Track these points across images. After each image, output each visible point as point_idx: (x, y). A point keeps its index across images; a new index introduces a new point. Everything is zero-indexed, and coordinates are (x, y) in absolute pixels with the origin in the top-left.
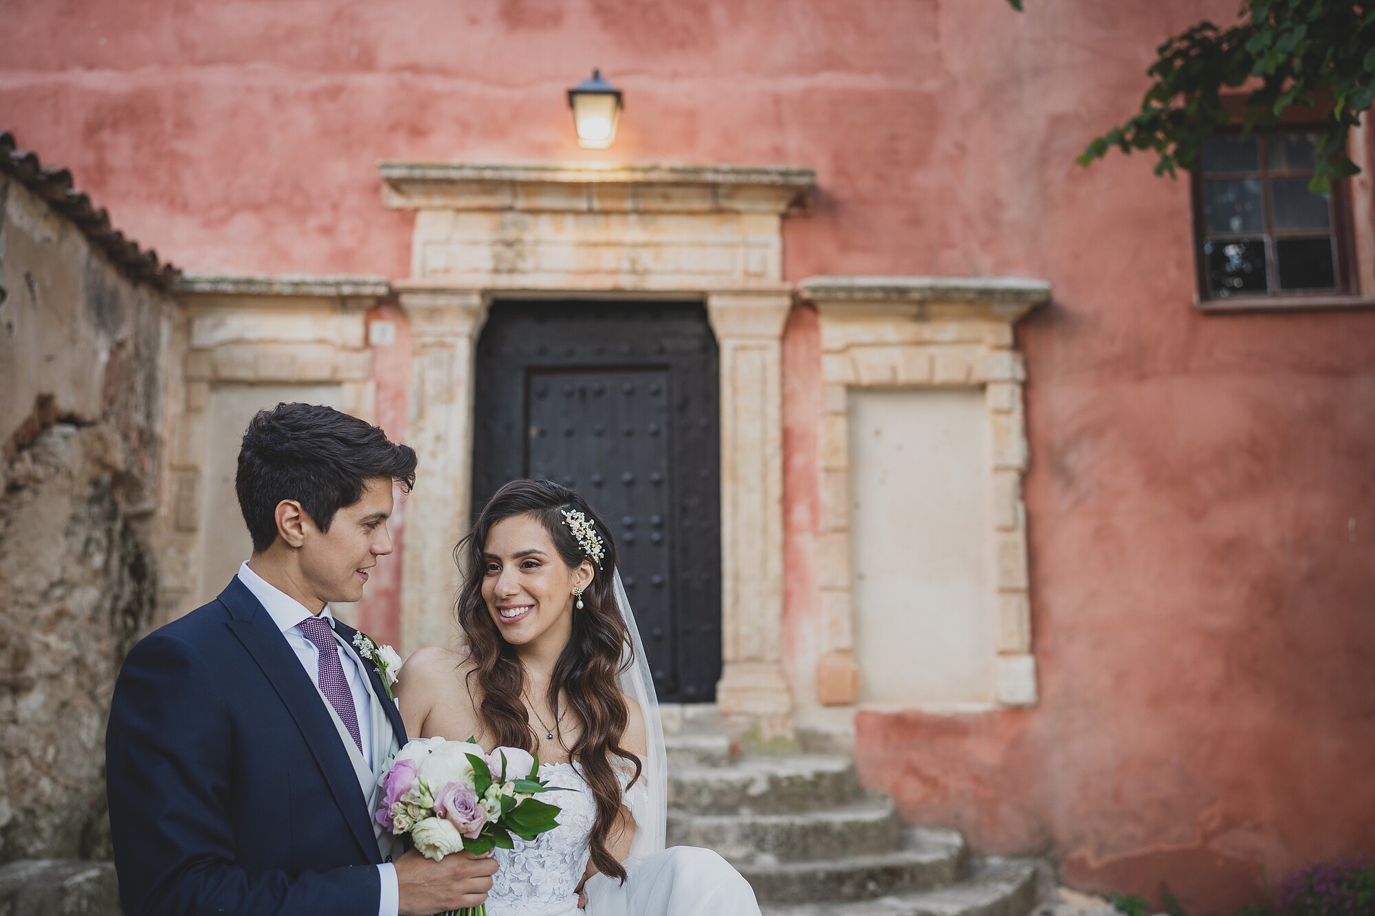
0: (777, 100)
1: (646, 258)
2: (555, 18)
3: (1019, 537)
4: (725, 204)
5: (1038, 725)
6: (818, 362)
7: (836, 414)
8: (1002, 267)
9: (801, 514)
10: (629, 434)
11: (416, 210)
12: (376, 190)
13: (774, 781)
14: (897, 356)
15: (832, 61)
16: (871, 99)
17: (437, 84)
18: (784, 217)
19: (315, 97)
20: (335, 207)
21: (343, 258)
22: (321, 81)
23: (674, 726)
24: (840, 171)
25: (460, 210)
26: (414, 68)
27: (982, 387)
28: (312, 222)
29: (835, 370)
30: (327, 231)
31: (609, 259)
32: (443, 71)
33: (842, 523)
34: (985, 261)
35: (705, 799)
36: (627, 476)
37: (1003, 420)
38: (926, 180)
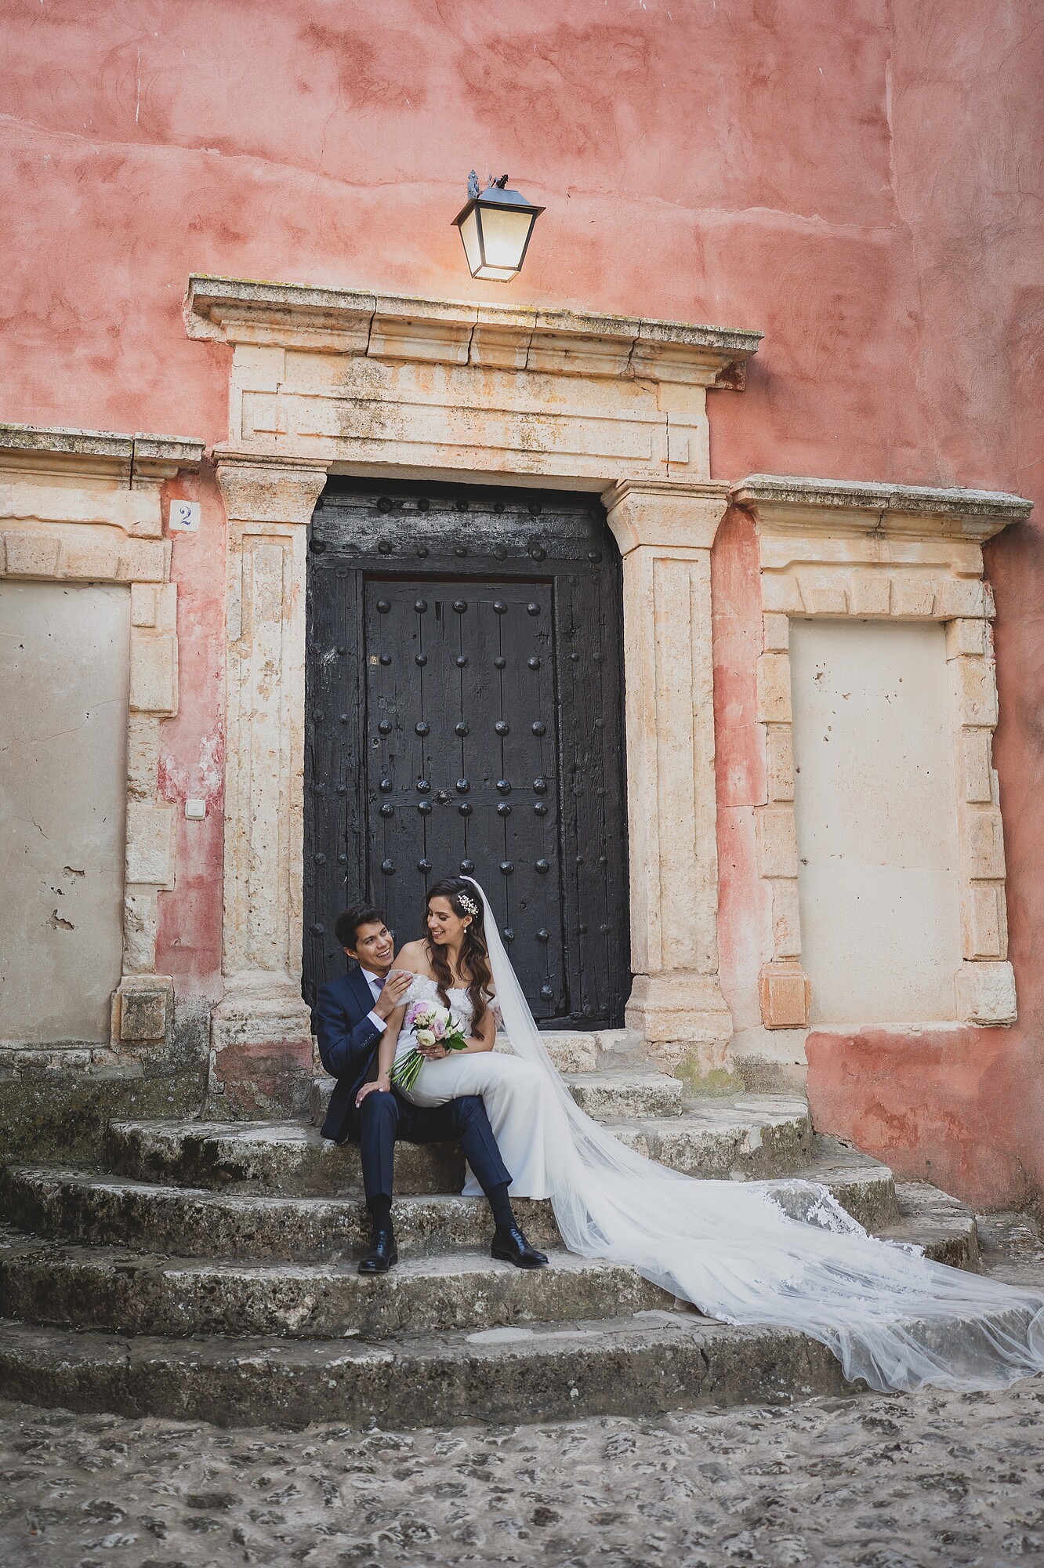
0: (699, 237)
1: (542, 434)
2: (414, 97)
3: (994, 813)
4: (640, 369)
5: (1019, 1046)
6: (756, 582)
7: (779, 652)
8: (967, 474)
9: (737, 780)
10: (501, 667)
11: (233, 344)
12: (174, 311)
13: (767, 1133)
14: (849, 578)
15: (763, 194)
16: (811, 246)
17: (258, 171)
18: (710, 390)
19: (81, 171)
20: (114, 332)
21: (128, 404)
22: (90, 149)
23: (588, 1060)
24: (777, 338)
25: (289, 350)
26: (222, 144)
27: (946, 624)
28: (81, 352)
29: (776, 593)
30: (103, 365)
31: (495, 431)
32: (264, 153)
33: (787, 793)
34: (948, 465)
35: (689, 1162)
36: (500, 725)
37: (974, 664)
38: (877, 355)
